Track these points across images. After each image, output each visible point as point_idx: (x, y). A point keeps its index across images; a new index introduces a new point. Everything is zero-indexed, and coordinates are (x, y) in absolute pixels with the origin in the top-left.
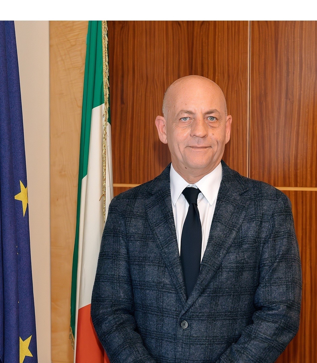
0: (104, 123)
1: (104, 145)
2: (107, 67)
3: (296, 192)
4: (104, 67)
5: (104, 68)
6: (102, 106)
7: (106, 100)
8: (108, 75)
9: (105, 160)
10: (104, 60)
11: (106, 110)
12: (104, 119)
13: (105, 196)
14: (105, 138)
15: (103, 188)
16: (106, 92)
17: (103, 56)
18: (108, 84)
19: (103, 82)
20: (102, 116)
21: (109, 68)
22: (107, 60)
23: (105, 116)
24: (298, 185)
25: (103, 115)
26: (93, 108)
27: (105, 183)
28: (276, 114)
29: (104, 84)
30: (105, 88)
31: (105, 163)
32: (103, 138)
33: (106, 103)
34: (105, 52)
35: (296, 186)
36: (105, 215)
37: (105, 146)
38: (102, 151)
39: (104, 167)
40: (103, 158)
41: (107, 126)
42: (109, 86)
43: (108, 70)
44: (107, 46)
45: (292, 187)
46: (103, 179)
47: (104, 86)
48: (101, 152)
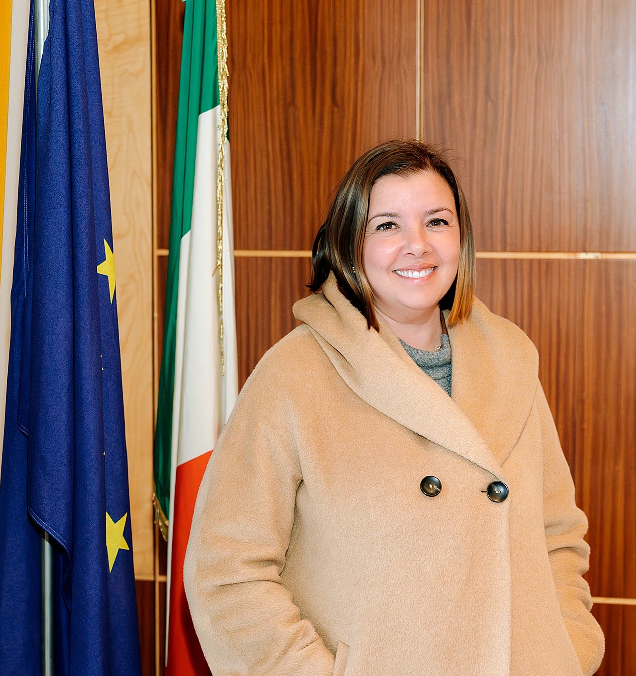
0: (220, 140)
1: (219, 178)
2: (224, 42)
3: (504, 261)
4: (220, 41)
5: (218, 44)
6: (216, 109)
7: (223, 100)
8: (227, 56)
9: (221, 204)
10: (219, 29)
11: (224, 116)
12: (220, 133)
13: (222, 268)
14: (221, 166)
15: (218, 253)
16: (223, 84)
17: (217, 22)
18: (227, 73)
19: (217, 68)
20: (215, 127)
21: (228, 44)
22: (225, 28)
23: (222, 129)
24: (508, 249)
25: (217, 125)
26: (200, 113)
27: (220, 246)
28: (468, 127)
29: (220, 70)
30: (222, 78)
31: (222, 210)
32: (217, 166)
33: (224, 105)
34: (221, 16)
35: (504, 250)
36: (221, 301)
37: (221, 181)
38: (217, 189)
39: (220, 217)
40: (217, 201)
41: (225, 145)
42: (228, 75)
43: (226, 47)
44: (224, 5)
45: (497, 251)
46: (218, 238)
47: (219, 75)
48: (215, 191)
